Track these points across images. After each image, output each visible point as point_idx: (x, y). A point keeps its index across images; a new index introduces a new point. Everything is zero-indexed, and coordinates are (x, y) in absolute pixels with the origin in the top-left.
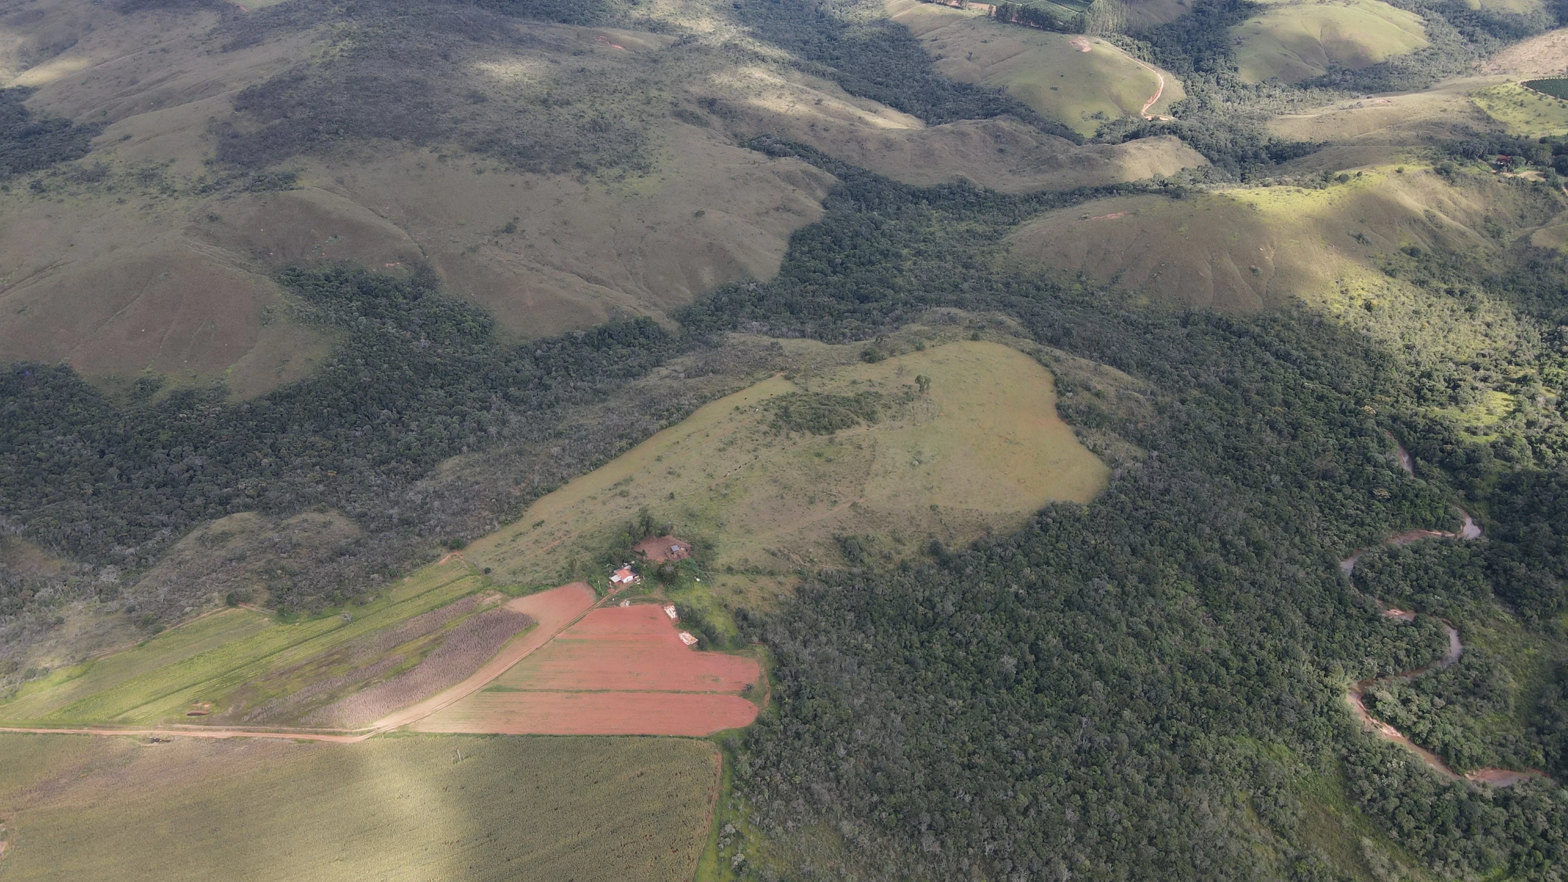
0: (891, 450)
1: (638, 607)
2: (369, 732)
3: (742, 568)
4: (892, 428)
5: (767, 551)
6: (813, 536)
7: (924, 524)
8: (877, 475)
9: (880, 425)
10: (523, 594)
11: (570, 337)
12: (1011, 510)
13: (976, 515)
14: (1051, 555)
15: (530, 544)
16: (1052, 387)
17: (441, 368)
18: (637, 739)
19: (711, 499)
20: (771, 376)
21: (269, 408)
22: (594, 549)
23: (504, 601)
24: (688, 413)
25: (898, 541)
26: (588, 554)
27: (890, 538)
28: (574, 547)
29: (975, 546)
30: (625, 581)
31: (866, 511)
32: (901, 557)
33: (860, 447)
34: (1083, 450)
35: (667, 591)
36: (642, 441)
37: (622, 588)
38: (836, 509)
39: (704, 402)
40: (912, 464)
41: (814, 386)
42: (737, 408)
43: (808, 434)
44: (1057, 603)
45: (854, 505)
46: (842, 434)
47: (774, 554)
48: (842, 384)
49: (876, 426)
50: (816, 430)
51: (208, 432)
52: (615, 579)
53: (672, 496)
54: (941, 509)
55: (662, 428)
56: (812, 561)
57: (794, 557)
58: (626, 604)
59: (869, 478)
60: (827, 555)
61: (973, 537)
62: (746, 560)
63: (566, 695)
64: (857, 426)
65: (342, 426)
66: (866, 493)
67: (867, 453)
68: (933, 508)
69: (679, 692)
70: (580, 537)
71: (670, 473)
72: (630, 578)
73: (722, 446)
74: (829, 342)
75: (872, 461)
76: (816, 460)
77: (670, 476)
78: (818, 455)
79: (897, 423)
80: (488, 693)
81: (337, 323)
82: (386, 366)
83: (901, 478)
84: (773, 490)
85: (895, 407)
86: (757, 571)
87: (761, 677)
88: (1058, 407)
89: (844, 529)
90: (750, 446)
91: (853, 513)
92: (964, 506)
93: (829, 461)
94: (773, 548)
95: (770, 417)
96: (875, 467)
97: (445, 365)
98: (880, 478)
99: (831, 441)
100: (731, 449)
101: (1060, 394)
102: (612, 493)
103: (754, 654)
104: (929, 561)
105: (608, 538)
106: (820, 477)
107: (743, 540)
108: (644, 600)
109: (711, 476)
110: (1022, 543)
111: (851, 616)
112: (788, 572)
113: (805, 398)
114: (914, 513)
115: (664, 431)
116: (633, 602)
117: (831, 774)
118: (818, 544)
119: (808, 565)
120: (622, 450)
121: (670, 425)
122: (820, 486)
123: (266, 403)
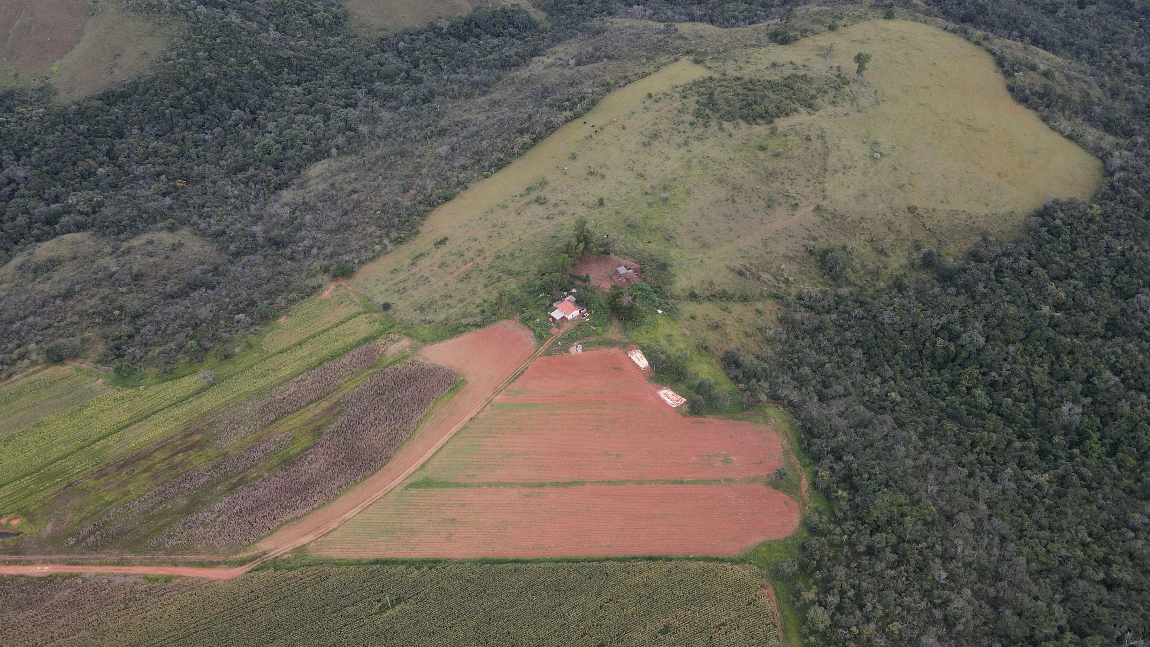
0: (844, 141)
1: (596, 353)
2: (252, 559)
3: (707, 293)
4: (836, 116)
5: (732, 270)
6: (781, 249)
7: (905, 229)
8: (836, 171)
9: (821, 112)
10: (439, 338)
11: (433, 27)
12: (1002, 211)
13: (963, 216)
14: (1073, 265)
15: (435, 268)
16: (995, 67)
17: (295, 62)
18: (643, 564)
19: (650, 205)
20: (676, 60)
21: (101, 110)
22: (518, 273)
23: (415, 349)
24: (594, 103)
25: (882, 252)
26: (512, 280)
27: (869, 248)
28: (493, 272)
29: (975, 256)
30: (570, 317)
31: (834, 216)
32: (889, 271)
33: (808, 139)
34: (1056, 137)
35: (626, 329)
36: (547, 135)
37: (567, 326)
38: (799, 214)
39: (608, 91)
40: (875, 159)
41: (730, 69)
42: (650, 96)
43: (743, 124)
44: (1099, 327)
45: (818, 209)
46: (782, 123)
47: (740, 273)
48: (762, 67)
49: (818, 114)
50: (752, 119)
51: (31, 138)
52: (557, 315)
53: (601, 203)
54: (920, 211)
55: (567, 121)
56: (787, 281)
57: (765, 276)
58: (576, 349)
59: (828, 175)
60: (802, 273)
61: (966, 246)
62: (711, 283)
63: (525, 491)
64: (796, 115)
65: (188, 128)
66: (828, 193)
67: (817, 144)
68: (911, 209)
69: (682, 482)
70: (498, 258)
71: (591, 173)
72: (576, 313)
73: (646, 140)
74: (721, 25)
75: (827, 155)
76: (761, 155)
77: (592, 178)
78: (762, 148)
79: (839, 110)
80: (413, 491)
81: (173, 13)
82: (232, 60)
83: (865, 174)
84: (721, 193)
85: (832, 93)
86: (724, 296)
87: (786, 453)
88: (1011, 89)
89: (814, 239)
90: (679, 139)
91: (819, 219)
92: (947, 207)
93: (777, 155)
94: (738, 265)
95: (692, 103)
96: (832, 161)
97: (300, 59)
98: (840, 175)
99: (773, 132)
100: (655, 143)
101: (1008, 74)
102: (527, 199)
103: (766, 419)
104: (924, 276)
105: (534, 258)
106: (772, 174)
107: (700, 256)
108: (599, 344)
109: (641, 176)
110: (1033, 252)
111: (858, 353)
112: (762, 296)
113: (725, 83)
114: (890, 216)
115: (571, 125)
116: (586, 346)
117: (938, 614)
118: (789, 259)
119: (783, 285)
120: (526, 148)
121: (577, 116)
122: (775, 186)
123: (98, 103)
